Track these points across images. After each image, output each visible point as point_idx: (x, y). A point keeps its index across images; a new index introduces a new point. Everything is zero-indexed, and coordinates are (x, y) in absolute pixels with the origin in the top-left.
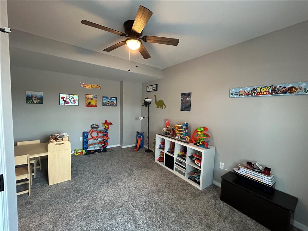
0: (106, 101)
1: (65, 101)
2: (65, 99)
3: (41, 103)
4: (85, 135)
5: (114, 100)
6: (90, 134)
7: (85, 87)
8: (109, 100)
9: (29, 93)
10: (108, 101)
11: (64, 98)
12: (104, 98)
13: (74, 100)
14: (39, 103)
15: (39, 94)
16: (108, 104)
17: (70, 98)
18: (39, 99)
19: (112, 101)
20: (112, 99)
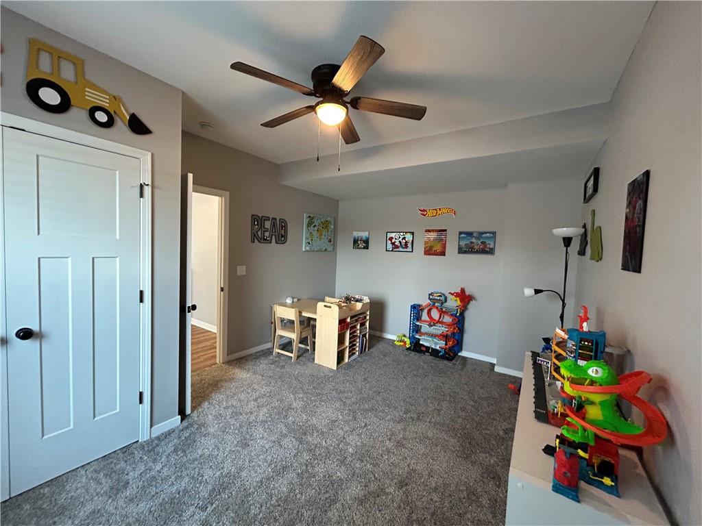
0: (468, 242)
1: (393, 244)
2: (393, 241)
3: (366, 247)
4: (416, 310)
5: (487, 237)
6: (426, 311)
7: (424, 215)
8: (474, 240)
9: (357, 234)
10: (472, 243)
11: (392, 238)
12: (462, 235)
13: (406, 242)
14: (364, 248)
15: (364, 235)
16: (472, 248)
17: (401, 239)
18: (364, 242)
19: (482, 240)
20: (484, 235)
